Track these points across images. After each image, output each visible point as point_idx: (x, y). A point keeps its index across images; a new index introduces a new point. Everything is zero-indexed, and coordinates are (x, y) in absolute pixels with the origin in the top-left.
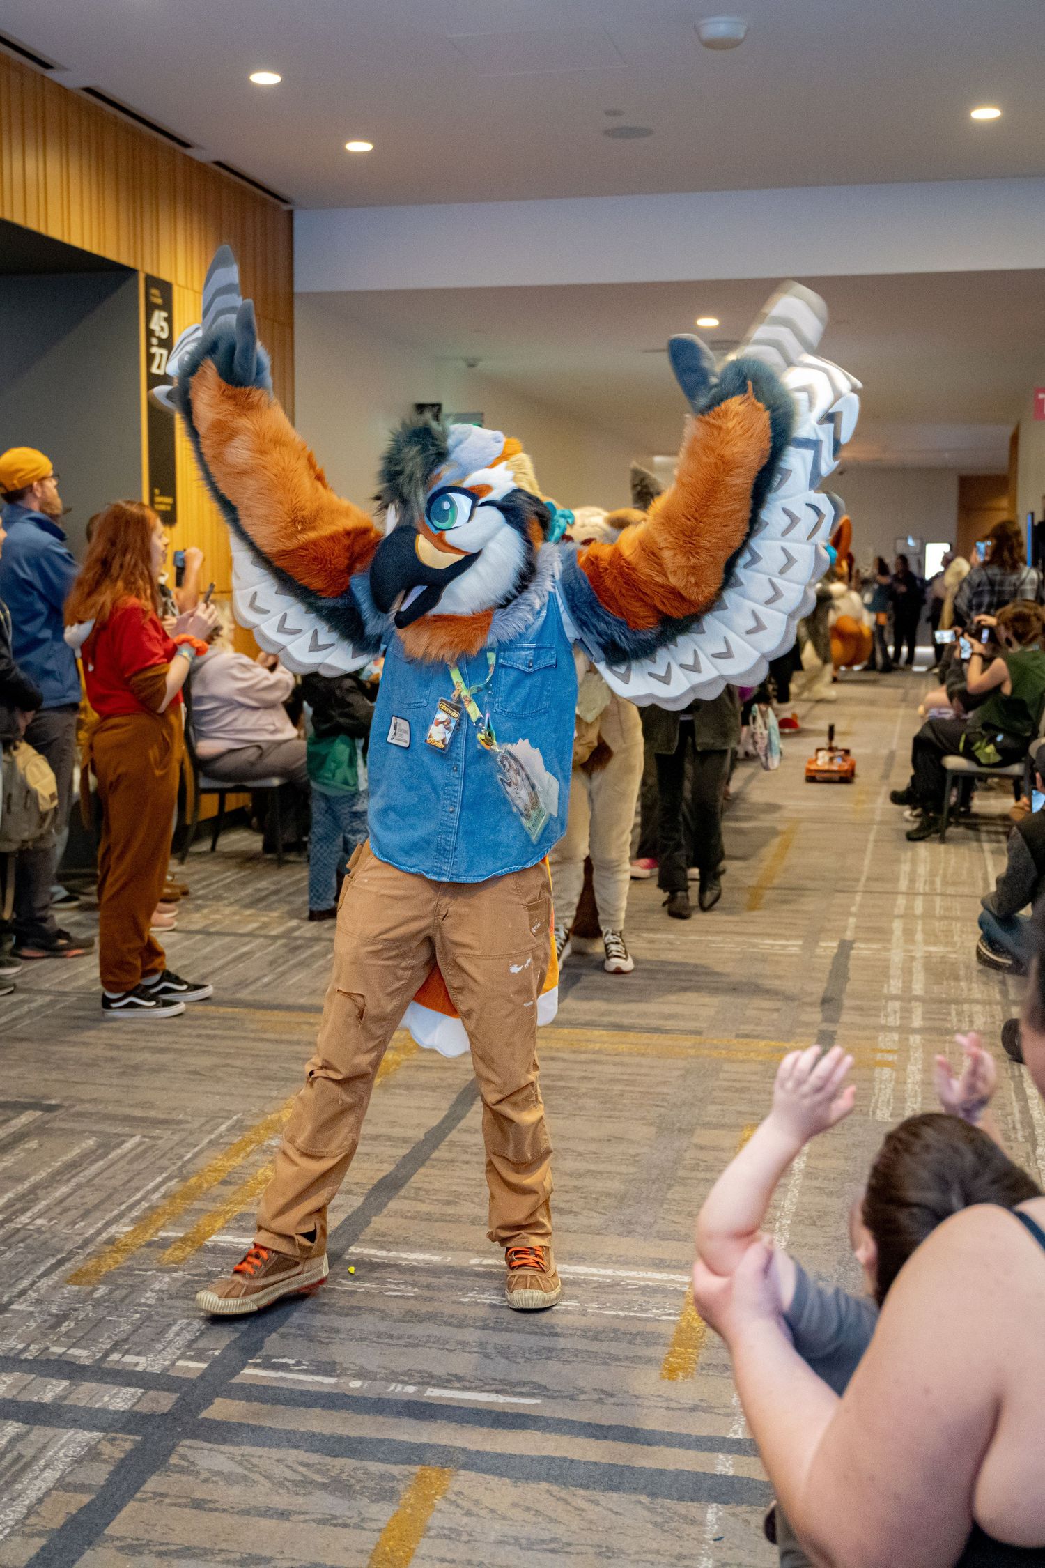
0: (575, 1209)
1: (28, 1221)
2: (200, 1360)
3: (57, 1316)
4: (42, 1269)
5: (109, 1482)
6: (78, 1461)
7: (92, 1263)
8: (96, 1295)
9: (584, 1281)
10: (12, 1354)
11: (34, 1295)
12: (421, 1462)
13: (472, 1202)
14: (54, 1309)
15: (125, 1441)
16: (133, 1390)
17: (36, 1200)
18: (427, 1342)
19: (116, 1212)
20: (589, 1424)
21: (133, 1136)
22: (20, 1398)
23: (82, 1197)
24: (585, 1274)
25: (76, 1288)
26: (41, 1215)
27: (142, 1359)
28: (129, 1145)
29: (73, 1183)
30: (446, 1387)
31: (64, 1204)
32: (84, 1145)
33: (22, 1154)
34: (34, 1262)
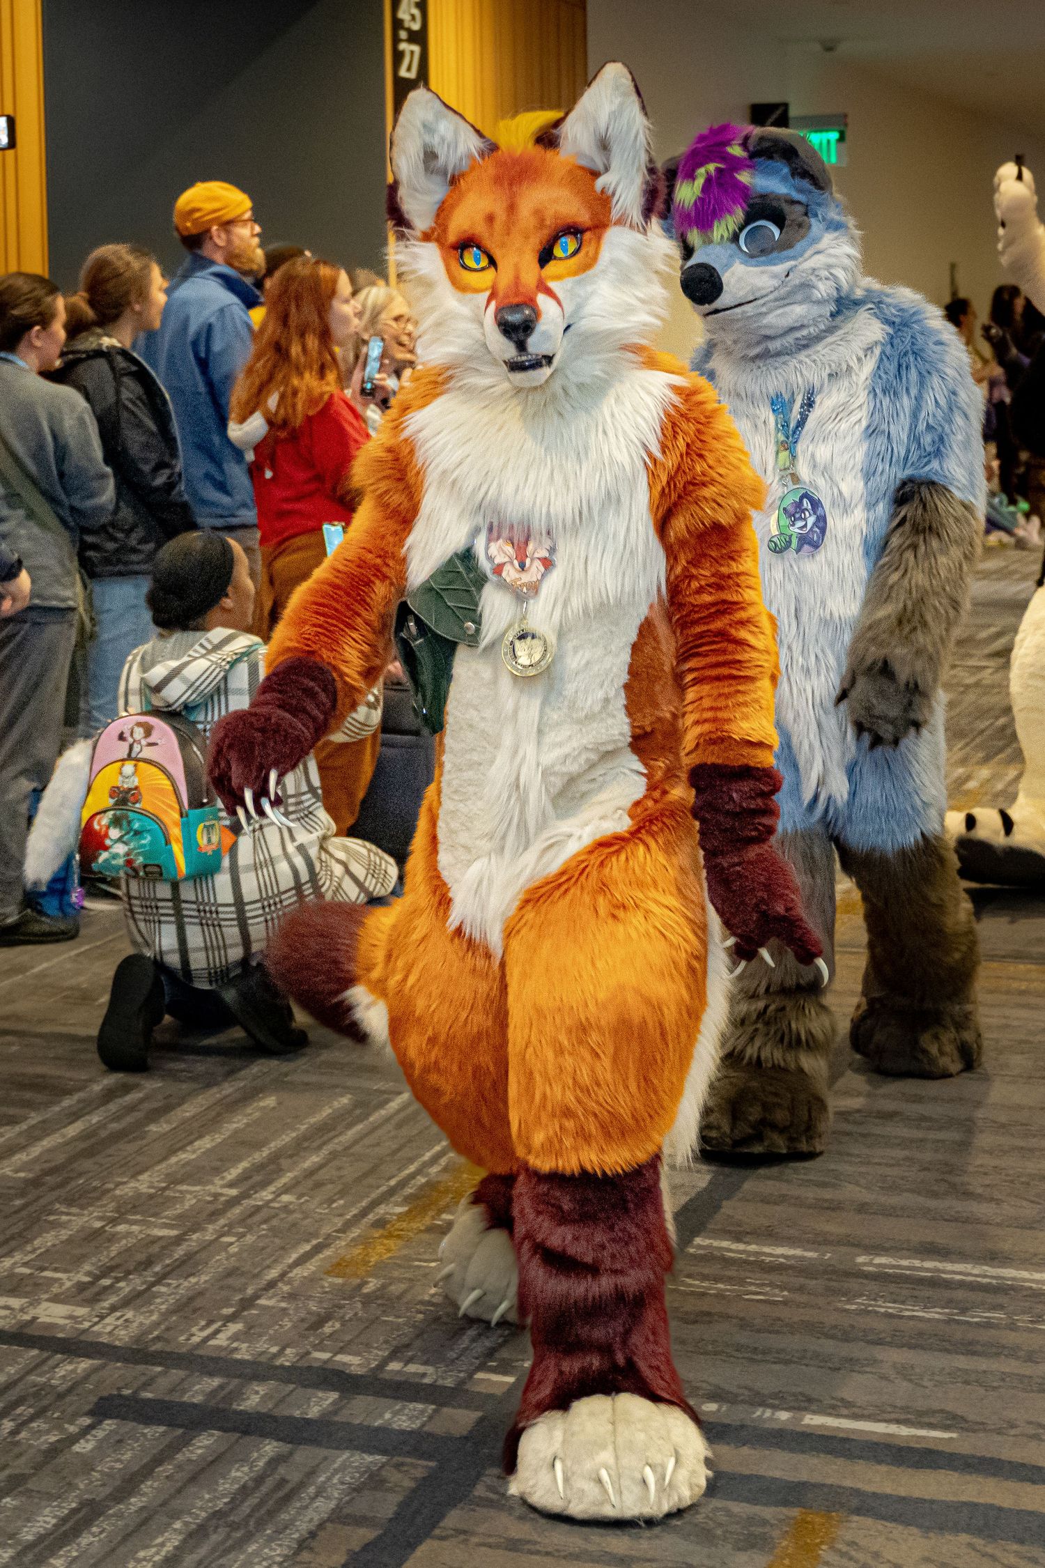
0: (997, 1195)
1: (270, 1197)
2: (505, 1373)
3: (319, 1314)
4: (294, 1256)
5: (398, 1516)
6: (357, 1490)
7: (357, 1251)
8: (366, 1290)
9: (1012, 1288)
10: (263, 1359)
11: (286, 1288)
12: (799, 1503)
13: (857, 1184)
14: (313, 1307)
15: (415, 1466)
16: (420, 1406)
17: (280, 1171)
18: (804, 1357)
19: (384, 1189)
20: (1023, 1465)
21: (400, 1093)
22: (276, 1412)
23: (339, 1169)
24: (1013, 1279)
25: (340, 1281)
26: (286, 1190)
27: (430, 1370)
28: (394, 1105)
29: (325, 1151)
30: (830, 1415)
31: (315, 1177)
32: (336, 1104)
33: (257, 1114)
34: (283, 1248)
